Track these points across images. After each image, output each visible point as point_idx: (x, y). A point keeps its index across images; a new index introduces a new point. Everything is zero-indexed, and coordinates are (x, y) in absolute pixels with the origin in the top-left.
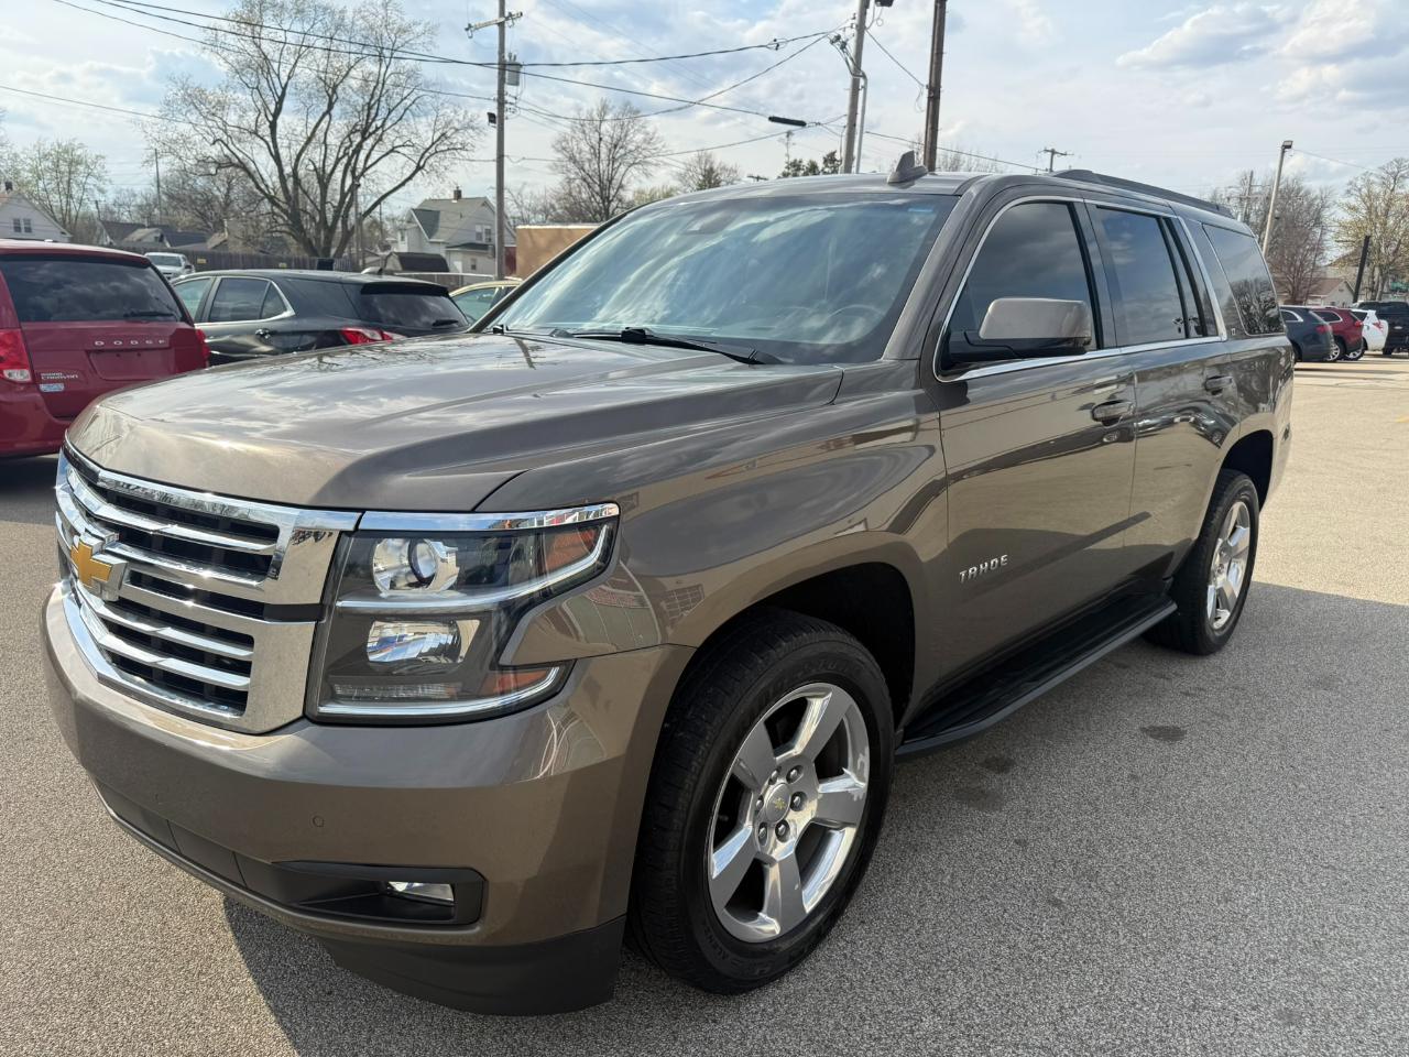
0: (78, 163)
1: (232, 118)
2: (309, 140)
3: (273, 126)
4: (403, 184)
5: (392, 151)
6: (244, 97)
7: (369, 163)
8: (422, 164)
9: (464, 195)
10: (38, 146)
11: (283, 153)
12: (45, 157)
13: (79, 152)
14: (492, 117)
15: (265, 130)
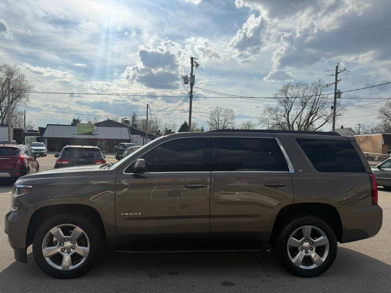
0: (251, 126)
1: (279, 113)
2: (297, 116)
3: (288, 114)
4: (322, 126)
5: (320, 117)
6: (282, 108)
7: (313, 121)
8: (327, 120)
9: (344, 128)
10: (243, 123)
11: (290, 120)
12: (244, 125)
13: (251, 123)
14: (332, 107)
15: (286, 115)
